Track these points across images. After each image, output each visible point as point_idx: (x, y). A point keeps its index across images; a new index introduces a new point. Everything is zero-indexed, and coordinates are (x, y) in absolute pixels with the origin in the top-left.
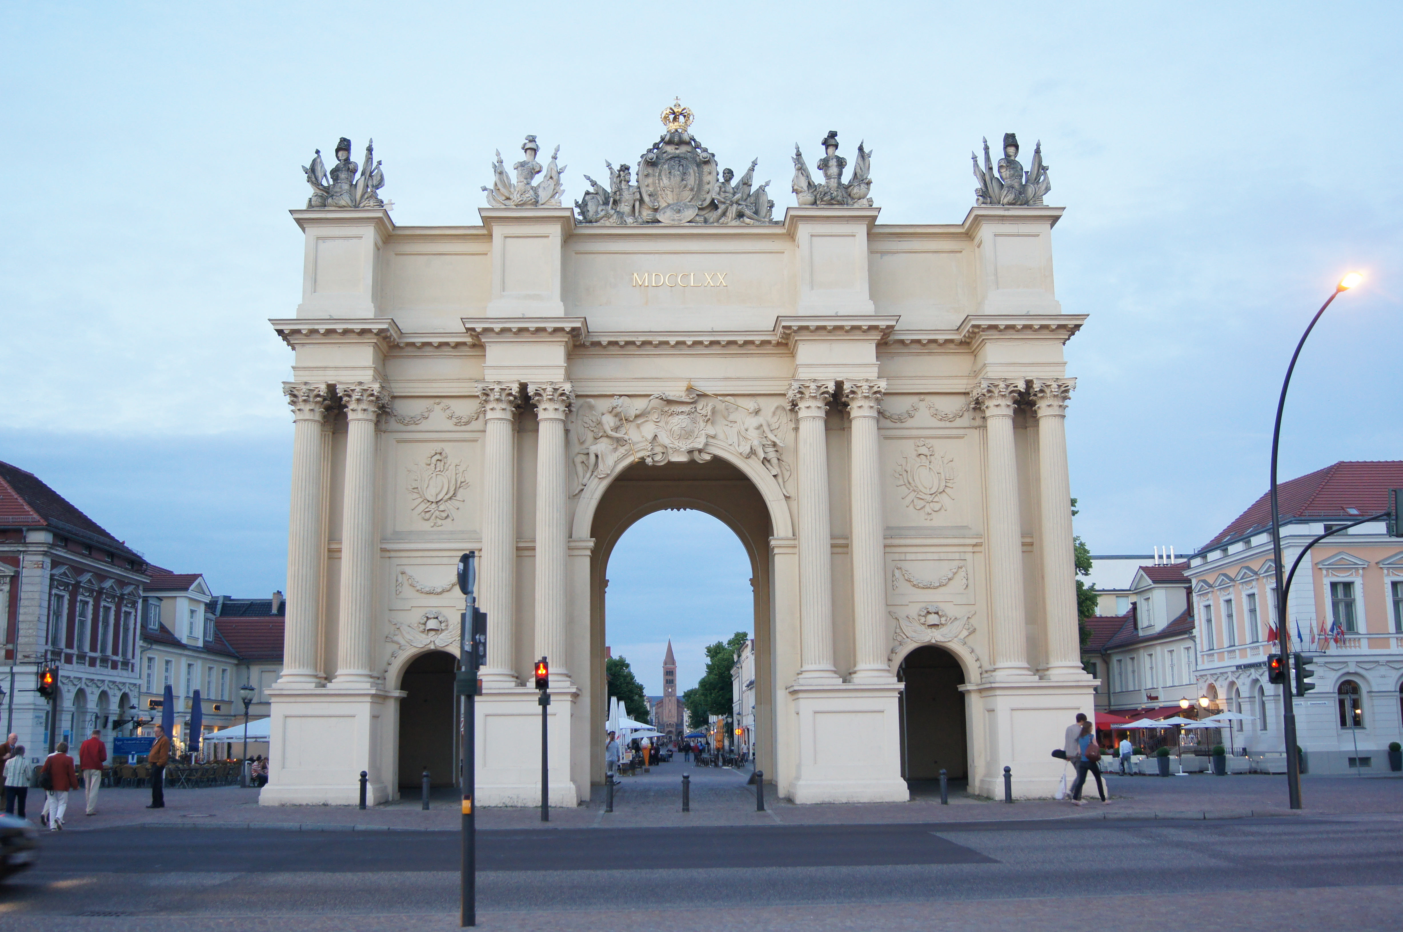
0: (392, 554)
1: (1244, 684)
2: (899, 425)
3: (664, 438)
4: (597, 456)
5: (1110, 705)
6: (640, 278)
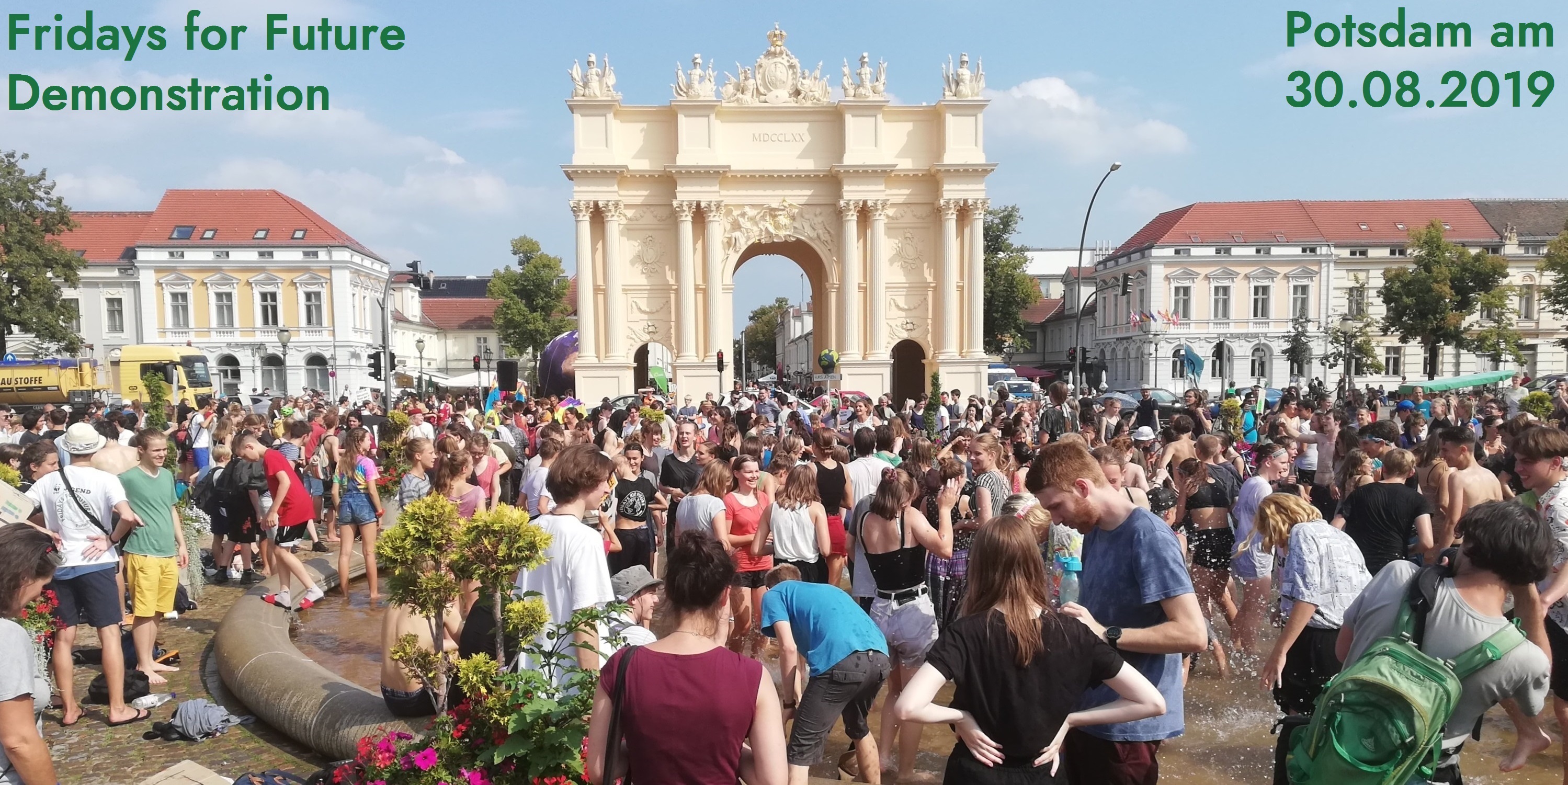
0: (629, 292)
2: (896, 221)
4: (735, 239)
6: (757, 136)
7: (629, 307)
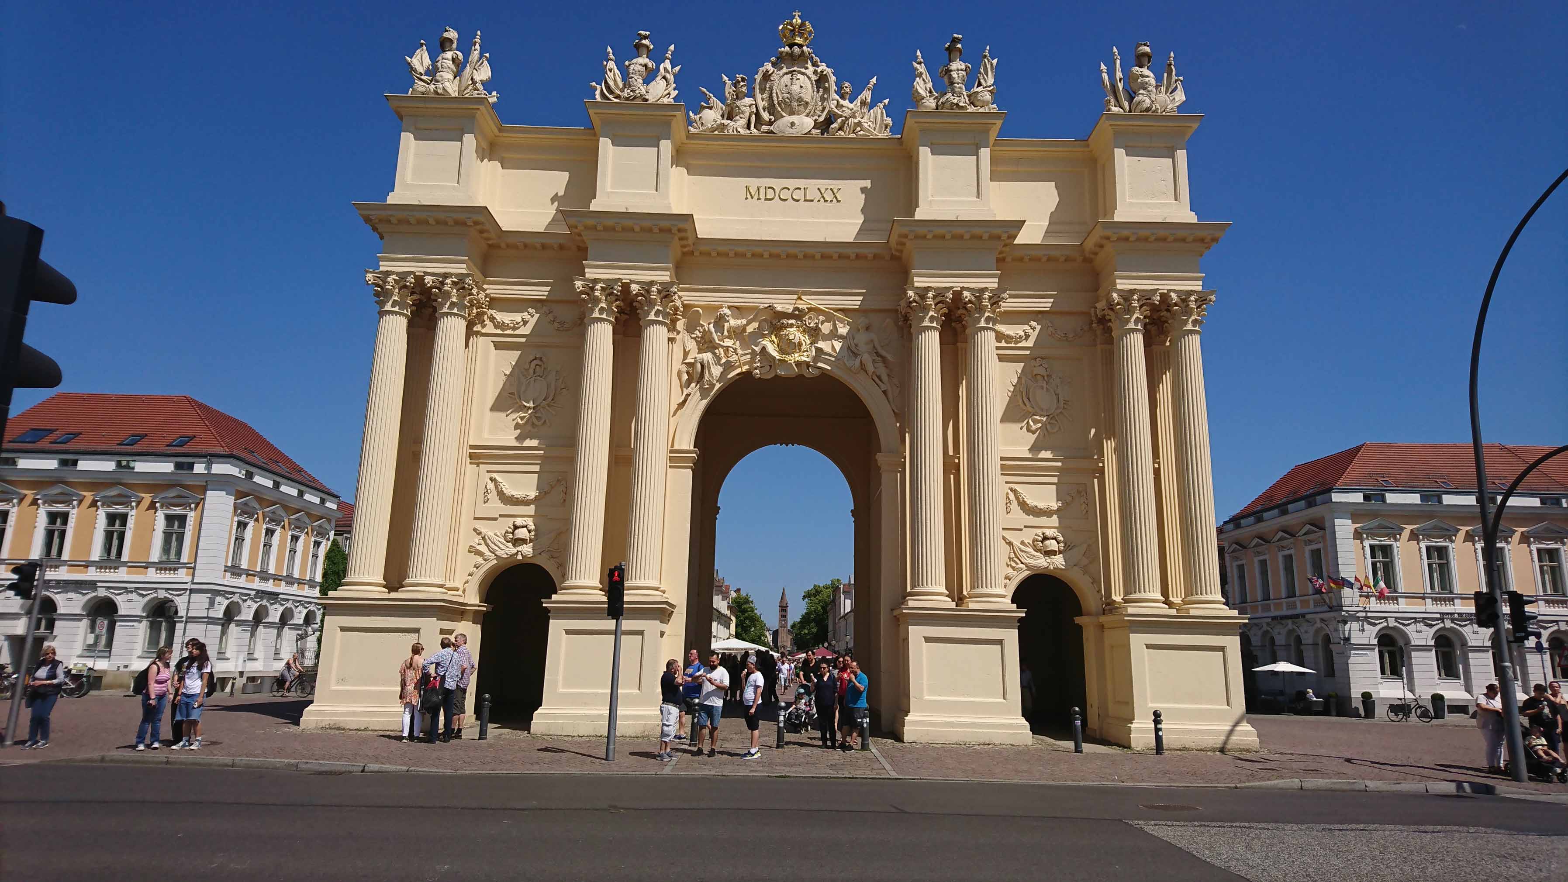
0: (483, 460)
2: (1014, 344)
3: (774, 352)
6: (753, 190)
7: (482, 490)
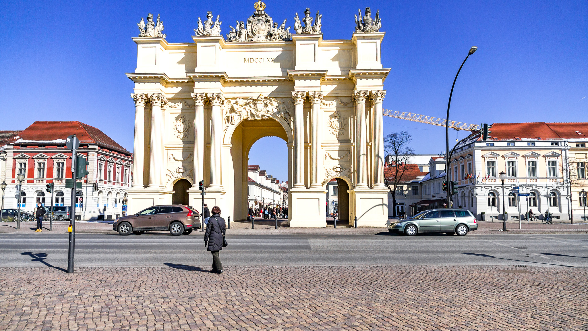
0: (169, 149)
1: (466, 192)
2: (329, 107)
3: (254, 112)
4: (232, 117)
5: (422, 199)
7: (169, 158)
